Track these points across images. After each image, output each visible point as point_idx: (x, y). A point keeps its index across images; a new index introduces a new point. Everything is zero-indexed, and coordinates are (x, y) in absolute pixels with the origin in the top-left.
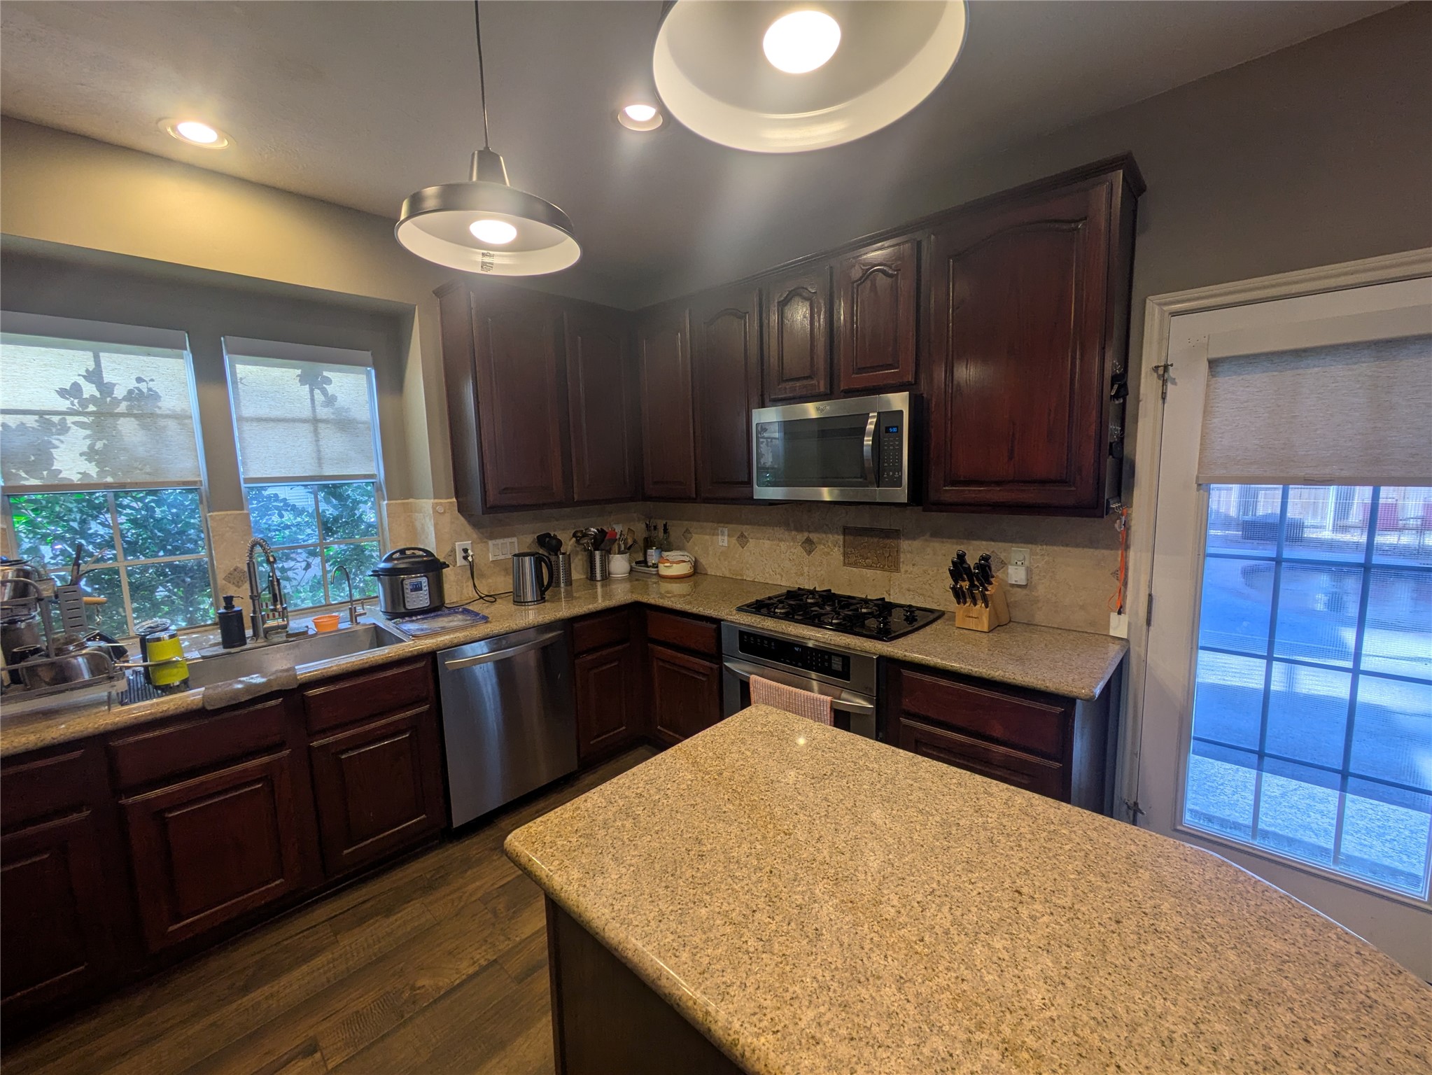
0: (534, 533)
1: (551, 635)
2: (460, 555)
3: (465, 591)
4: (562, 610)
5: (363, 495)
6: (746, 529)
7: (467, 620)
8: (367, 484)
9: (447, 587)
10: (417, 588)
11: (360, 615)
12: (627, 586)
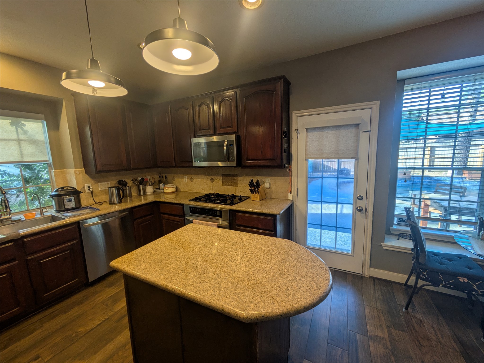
0: (116, 180)
1: (124, 213)
2: (87, 189)
3: (89, 201)
4: (129, 205)
5: (42, 169)
6: (193, 176)
7: (91, 211)
8: (44, 164)
9: (82, 200)
10: (70, 201)
11: (45, 212)
12: (153, 196)
